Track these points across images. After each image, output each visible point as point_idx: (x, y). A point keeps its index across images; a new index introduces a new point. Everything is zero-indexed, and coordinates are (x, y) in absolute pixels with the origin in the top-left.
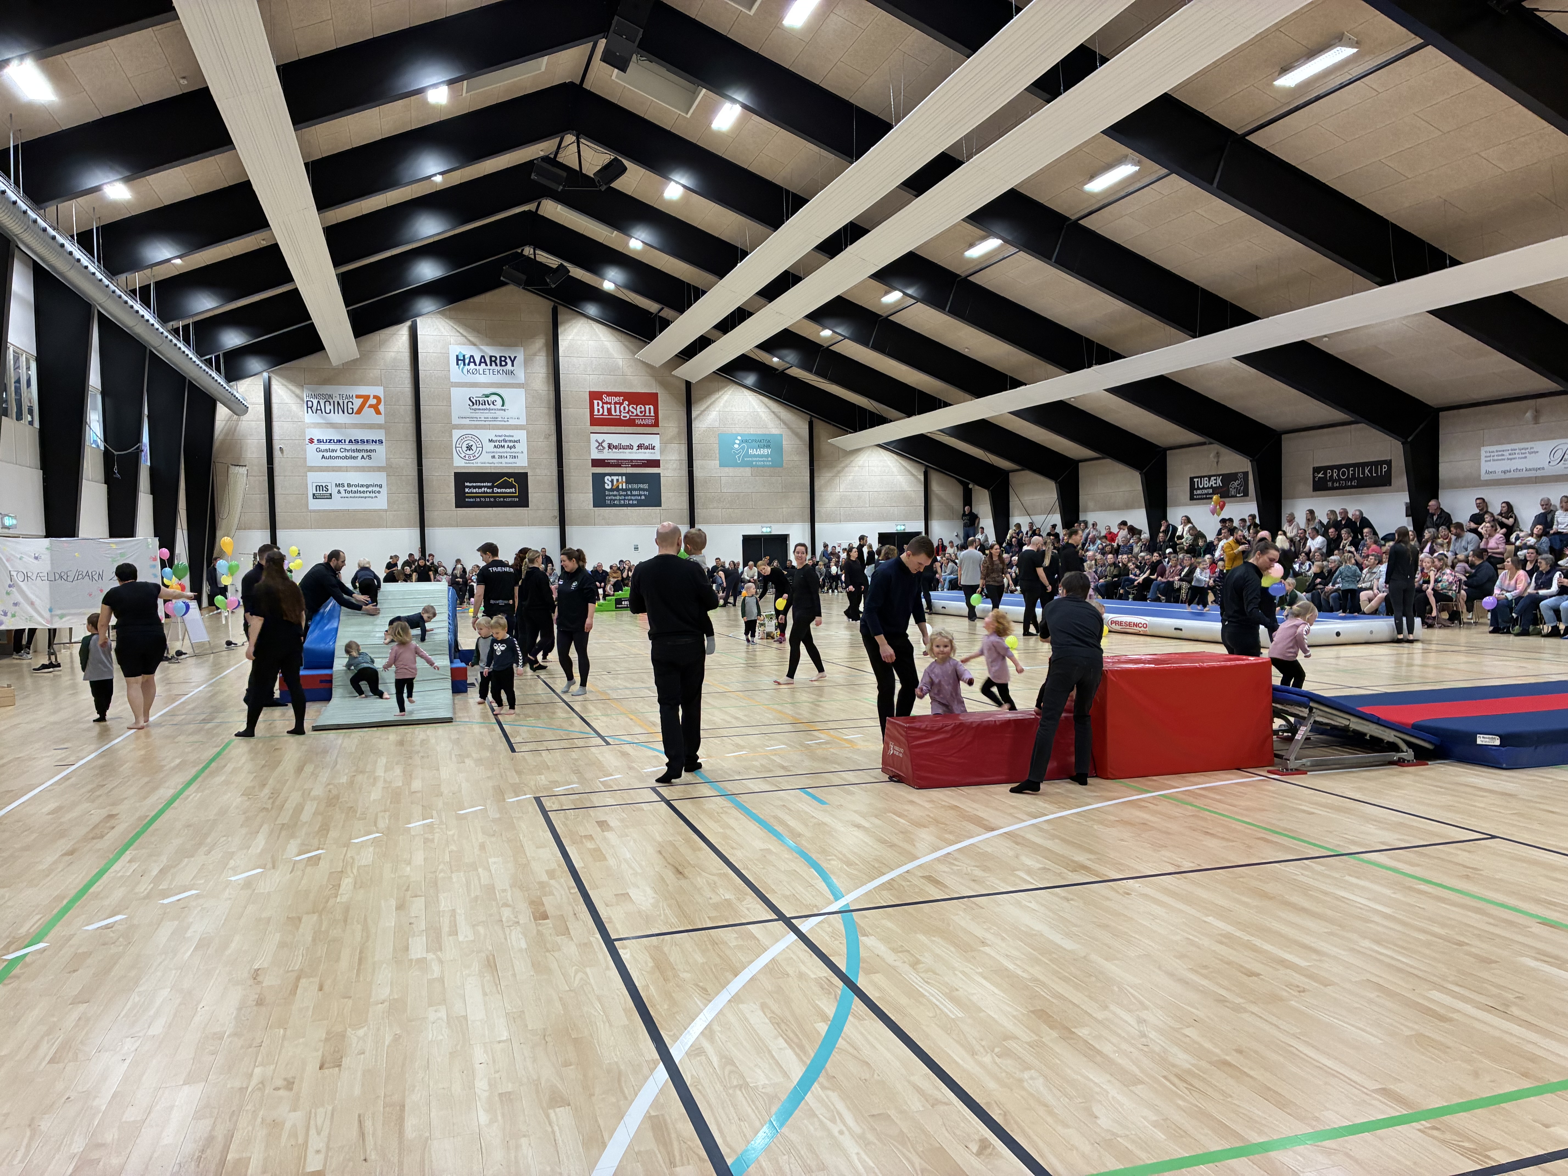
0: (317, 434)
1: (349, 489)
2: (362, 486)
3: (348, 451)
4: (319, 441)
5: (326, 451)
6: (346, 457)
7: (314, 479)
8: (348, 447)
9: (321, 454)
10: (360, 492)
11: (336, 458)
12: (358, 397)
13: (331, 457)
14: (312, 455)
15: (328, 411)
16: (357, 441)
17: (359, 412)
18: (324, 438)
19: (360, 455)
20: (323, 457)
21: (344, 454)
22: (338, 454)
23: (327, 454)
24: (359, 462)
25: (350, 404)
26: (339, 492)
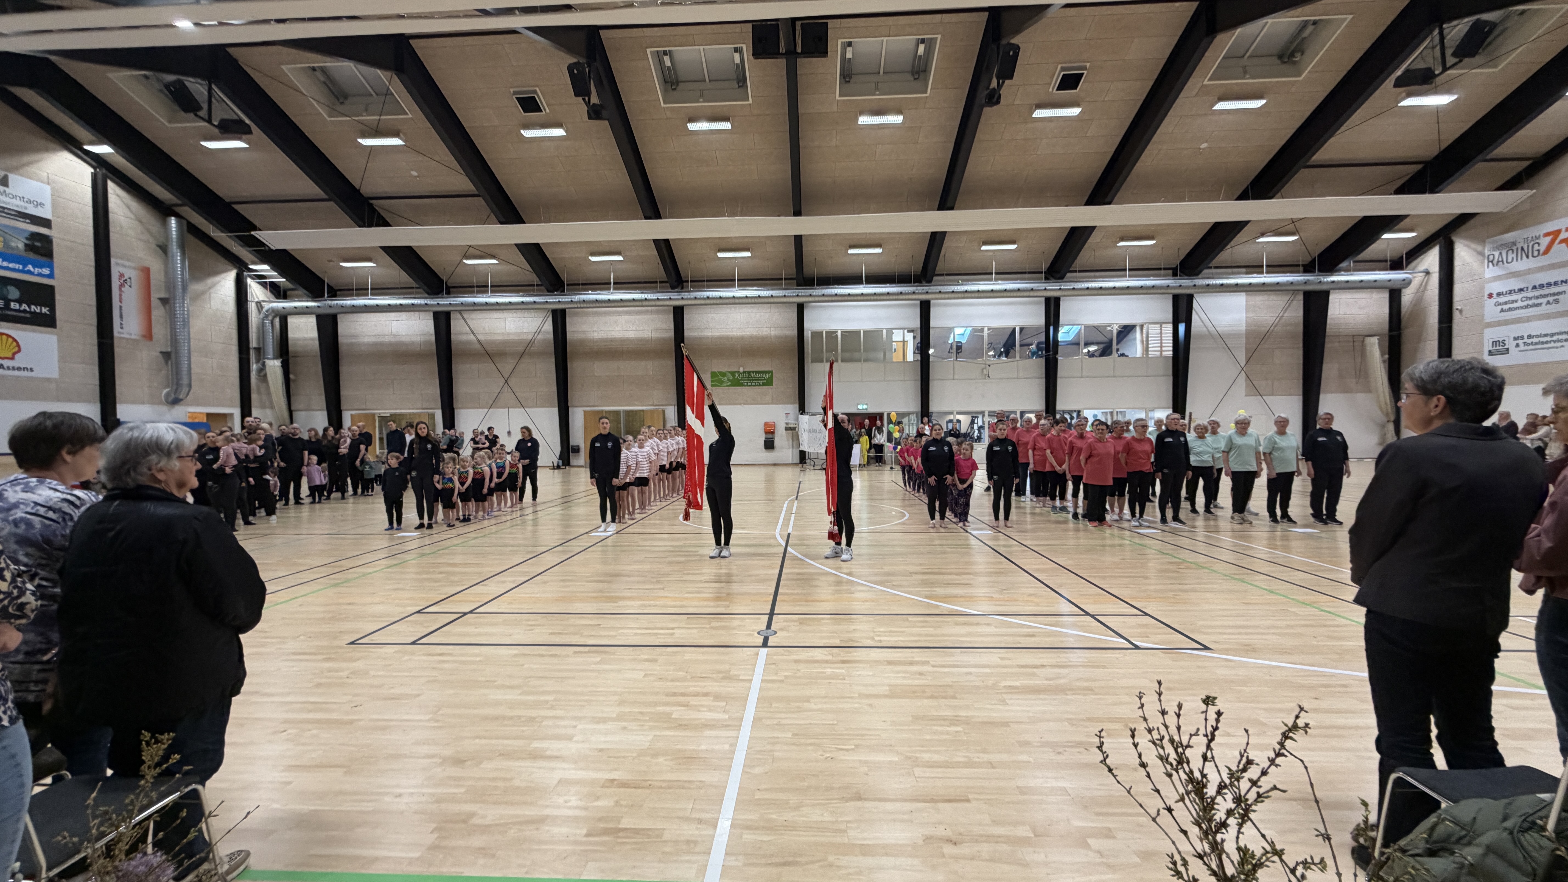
0: (1496, 287)
1: (1529, 341)
2: (1546, 335)
3: (1530, 298)
4: (1499, 294)
5: (1506, 303)
6: (1527, 307)
7: (1490, 335)
8: (1530, 294)
9: (1500, 307)
10: (1542, 343)
11: (1515, 309)
12: (1547, 235)
13: (1510, 309)
14: (1491, 311)
15: (1510, 260)
16: (1542, 286)
17: (1546, 252)
18: (1504, 289)
19: (1544, 300)
20: (1502, 311)
21: (1525, 303)
22: (1519, 304)
23: (1506, 307)
24: (1544, 309)
25: (1536, 245)
26: (1517, 346)
